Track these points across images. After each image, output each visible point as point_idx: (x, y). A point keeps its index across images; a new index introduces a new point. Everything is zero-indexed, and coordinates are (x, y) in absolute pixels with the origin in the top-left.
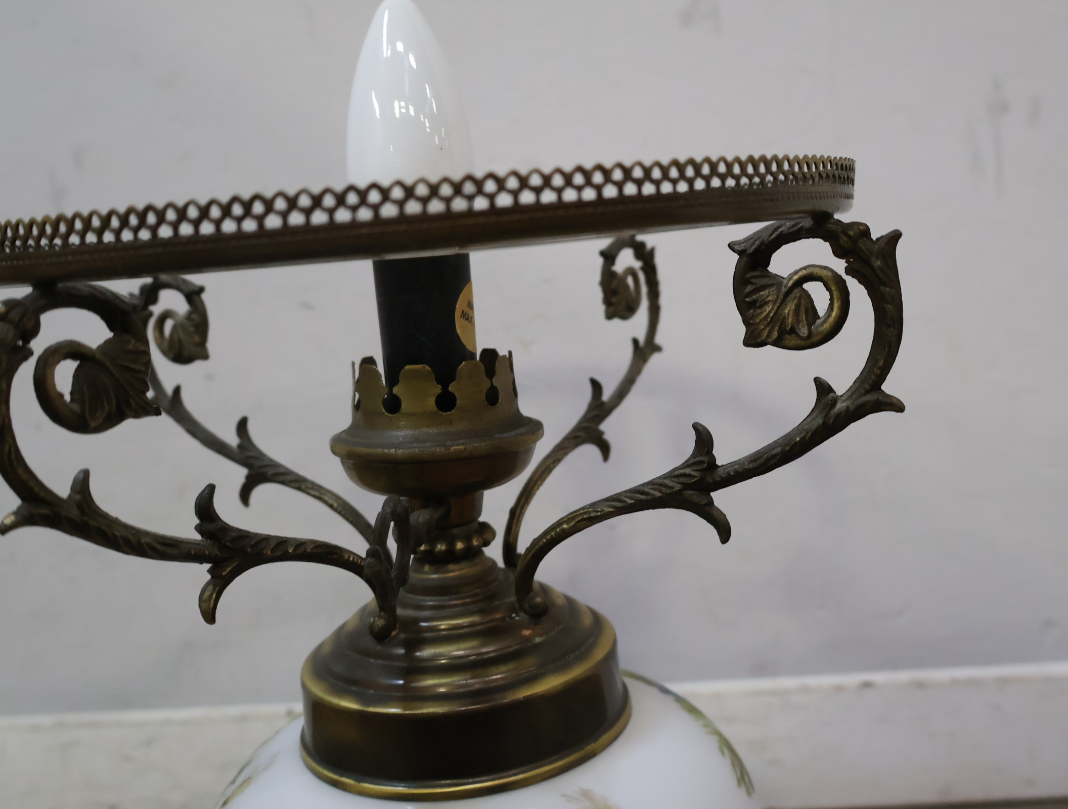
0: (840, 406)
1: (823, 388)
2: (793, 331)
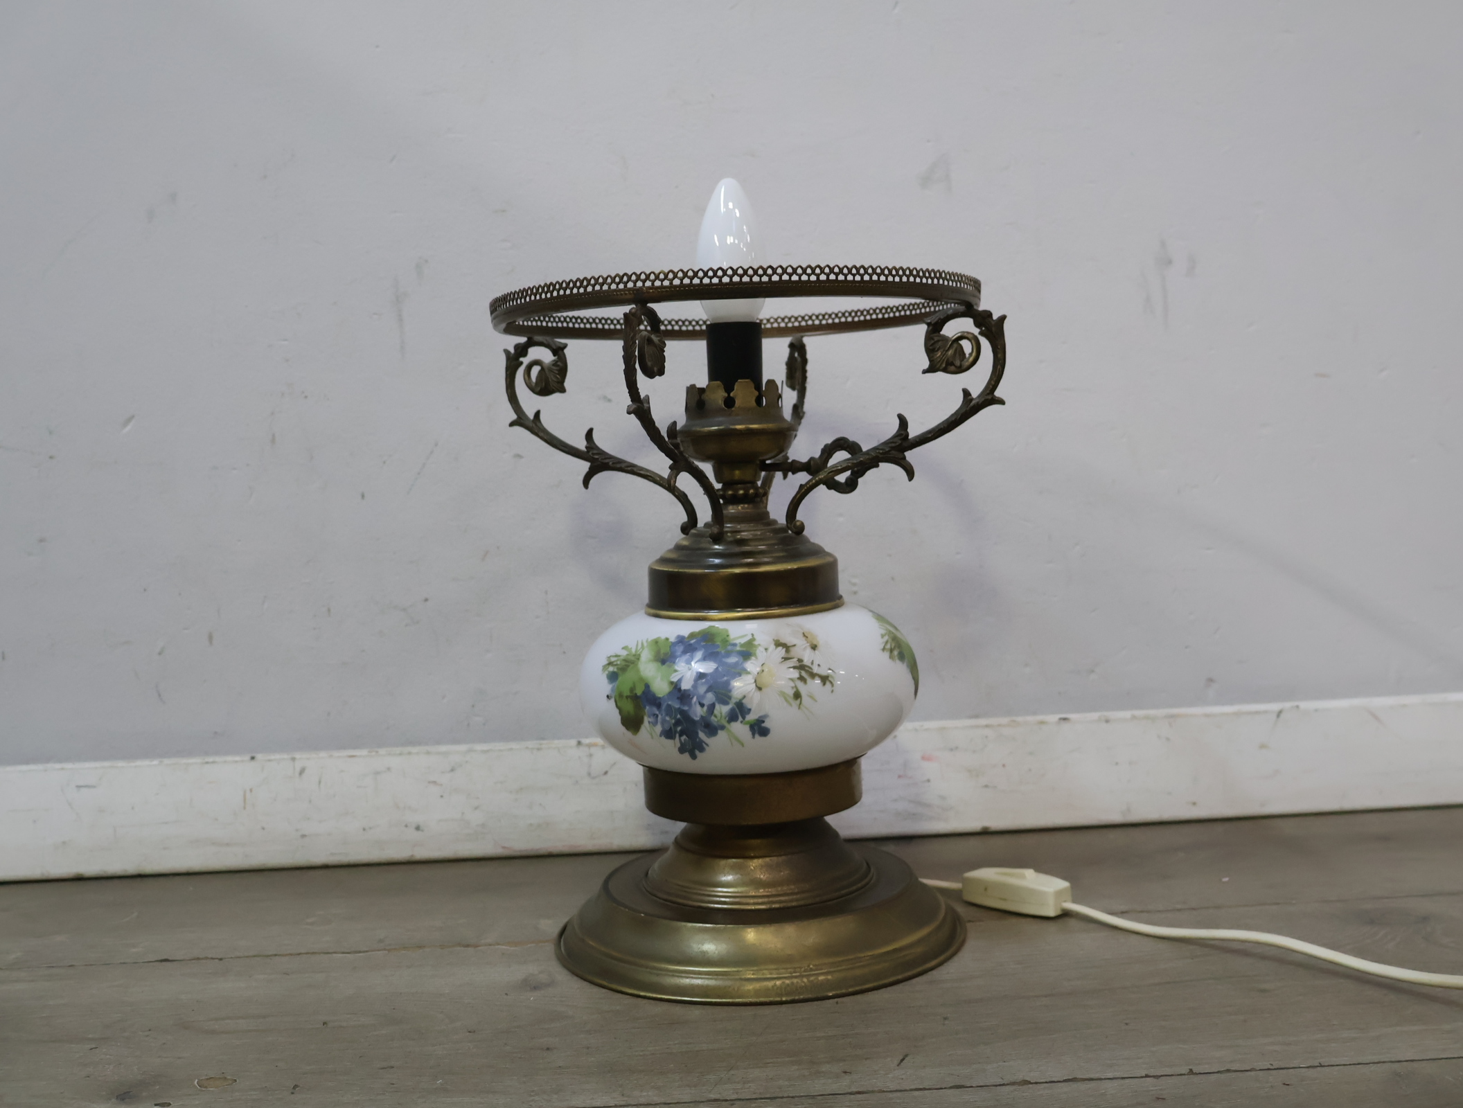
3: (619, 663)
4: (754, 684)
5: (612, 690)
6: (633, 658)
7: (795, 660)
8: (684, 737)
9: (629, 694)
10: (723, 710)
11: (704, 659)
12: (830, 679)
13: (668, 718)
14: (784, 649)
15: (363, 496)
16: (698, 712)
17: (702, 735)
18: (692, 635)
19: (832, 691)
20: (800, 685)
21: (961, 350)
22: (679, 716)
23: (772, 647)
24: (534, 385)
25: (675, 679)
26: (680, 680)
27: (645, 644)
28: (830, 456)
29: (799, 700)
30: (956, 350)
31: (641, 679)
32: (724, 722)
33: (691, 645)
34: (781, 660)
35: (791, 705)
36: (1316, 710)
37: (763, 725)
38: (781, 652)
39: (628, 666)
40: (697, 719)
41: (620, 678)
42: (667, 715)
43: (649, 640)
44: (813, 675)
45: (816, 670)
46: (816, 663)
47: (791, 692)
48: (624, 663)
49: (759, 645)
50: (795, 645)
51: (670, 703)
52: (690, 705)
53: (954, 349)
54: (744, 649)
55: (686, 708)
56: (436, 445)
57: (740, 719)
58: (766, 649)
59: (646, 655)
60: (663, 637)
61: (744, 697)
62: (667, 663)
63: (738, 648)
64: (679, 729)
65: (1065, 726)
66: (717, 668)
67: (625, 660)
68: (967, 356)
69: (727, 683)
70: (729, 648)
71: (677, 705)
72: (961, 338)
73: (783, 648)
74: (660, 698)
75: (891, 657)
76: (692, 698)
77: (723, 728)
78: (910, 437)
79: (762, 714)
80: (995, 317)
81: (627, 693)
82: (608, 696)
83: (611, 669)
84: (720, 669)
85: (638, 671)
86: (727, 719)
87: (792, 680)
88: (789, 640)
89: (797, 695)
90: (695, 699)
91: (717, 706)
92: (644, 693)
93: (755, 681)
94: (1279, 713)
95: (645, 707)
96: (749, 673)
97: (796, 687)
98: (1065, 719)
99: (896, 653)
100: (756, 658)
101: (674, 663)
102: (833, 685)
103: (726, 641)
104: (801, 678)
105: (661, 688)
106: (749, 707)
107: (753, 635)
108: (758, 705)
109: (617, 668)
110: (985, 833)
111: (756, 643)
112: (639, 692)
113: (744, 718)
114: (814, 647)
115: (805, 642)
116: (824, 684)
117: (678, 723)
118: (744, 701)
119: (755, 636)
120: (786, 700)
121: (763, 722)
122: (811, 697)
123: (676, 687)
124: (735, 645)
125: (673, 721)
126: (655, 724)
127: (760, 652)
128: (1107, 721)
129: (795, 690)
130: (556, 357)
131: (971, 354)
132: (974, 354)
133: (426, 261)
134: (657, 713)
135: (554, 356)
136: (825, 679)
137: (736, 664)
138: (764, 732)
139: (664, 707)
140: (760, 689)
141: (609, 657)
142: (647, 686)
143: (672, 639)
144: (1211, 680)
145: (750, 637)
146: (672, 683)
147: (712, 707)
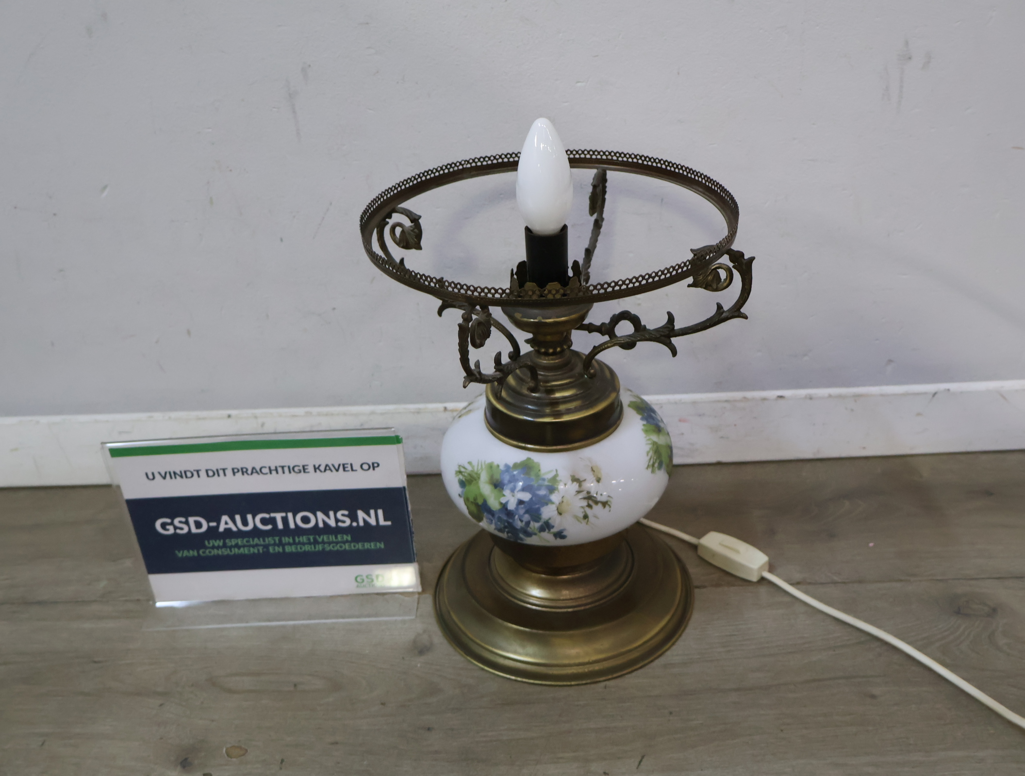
0: (724, 315)
1: (719, 307)
2: (711, 286)
3: (466, 474)
4: (556, 512)
5: (462, 492)
6: (475, 476)
7: (585, 492)
8: (510, 534)
9: (473, 501)
10: (534, 525)
11: (524, 489)
12: (609, 503)
13: (499, 523)
14: (578, 484)
15: (282, 240)
16: (519, 524)
17: (521, 535)
18: (516, 466)
19: (610, 511)
20: (588, 511)
21: (718, 276)
22: (506, 524)
23: (570, 482)
24: (398, 240)
25: (503, 500)
26: (507, 503)
27: (484, 467)
28: (617, 323)
29: (587, 519)
30: (714, 275)
31: (481, 495)
32: (536, 532)
33: (514, 475)
34: (575, 493)
35: (581, 523)
36: (961, 393)
37: (562, 534)
38: (575, 486)
39: (472, 481)
40: (519, 527)
41: (467, 488)
42: (499, 521)
43: (486, 463)
44: (597, 503)
45: (599, 498)
46: (599, 493)
47: (581, 515)
48: (469, 477)
49: (561, 480)
50: (585, 480)
51: (500, 515)
52: (514, 520)
53: (713, 276)
54: (550, 484)
55: (511, 521)
56: (331, 204)
57: (547, 530)
58: (565, 485)
59: (484, 477)
60: (496, 463)
61: (550, 519)
62: (498, 488)
63: (546, 483)
64: (507, 530)
65: (781, 401)
66: (532, 498)
67: (470, 475)
68: (722, 280)
69: (538, 510)
70: (540, 482)
71: (505, 518)
72: (719, 268)
73: (577, 482)
74: (493, 511)
75: (653, 472)
76: (515, 516)
77: (535, 534)
78: (675, 328)
79: (562, 528)
80: (746, 257)
81: (471, 499)
82: (459, 495)
83: (461, 477)
84: (534, 499)
85: (479, 488)
86: (538, 530)
87: (582, 507)
88: (582, 475)
89: (586, 517)
90: (517, 517)
91: (532, 523)
92: (483, 504)
93: (557, 509)
94: (935, 394)
95: (484, 513)
96: (553, 503)
97: (585, 512)
98: (781, 397)
99: (656, 465)
100: (558, 492)
101: (503, 489)
102: (610, 507)
103: (538, 476)
104: (589, 506)
105: (494, 504)
106: (553, 524)
107: (557, 471)
108: (558, 523)
109: (466, 479)
110: (719, 464)
111: (558, 478)
112: (480, 502)
113: (549, 530)
114: (598, 480)
115: (592, 476)
116: (604, 506)
117: (505, 527)
118: (550, 521)
119: (559, 472)
120: (579, 521)
121: (562, 532)
122: (595, 517)
123: (504, 506)
124: (544, 480)
125: (503, 526)
126: (491, 523)
127: (561, 487)
128: (811, 398)
129: (584, 513)
130: (413, 224)
131: (725, 280)
132: (728, 281)
133: (310, 66)
134: (492, 519)
135: (412, 222)
136: (605, 504)
137: (545, 496)
138: (563, 537)
139: (496, 516)
140: (560, 514)
141: (460, 466)
142: (485, 501)
143: (502, 467)
144: (890, 361)
145: (554, 473)
146: (501, 503)
147: (528, 523)
